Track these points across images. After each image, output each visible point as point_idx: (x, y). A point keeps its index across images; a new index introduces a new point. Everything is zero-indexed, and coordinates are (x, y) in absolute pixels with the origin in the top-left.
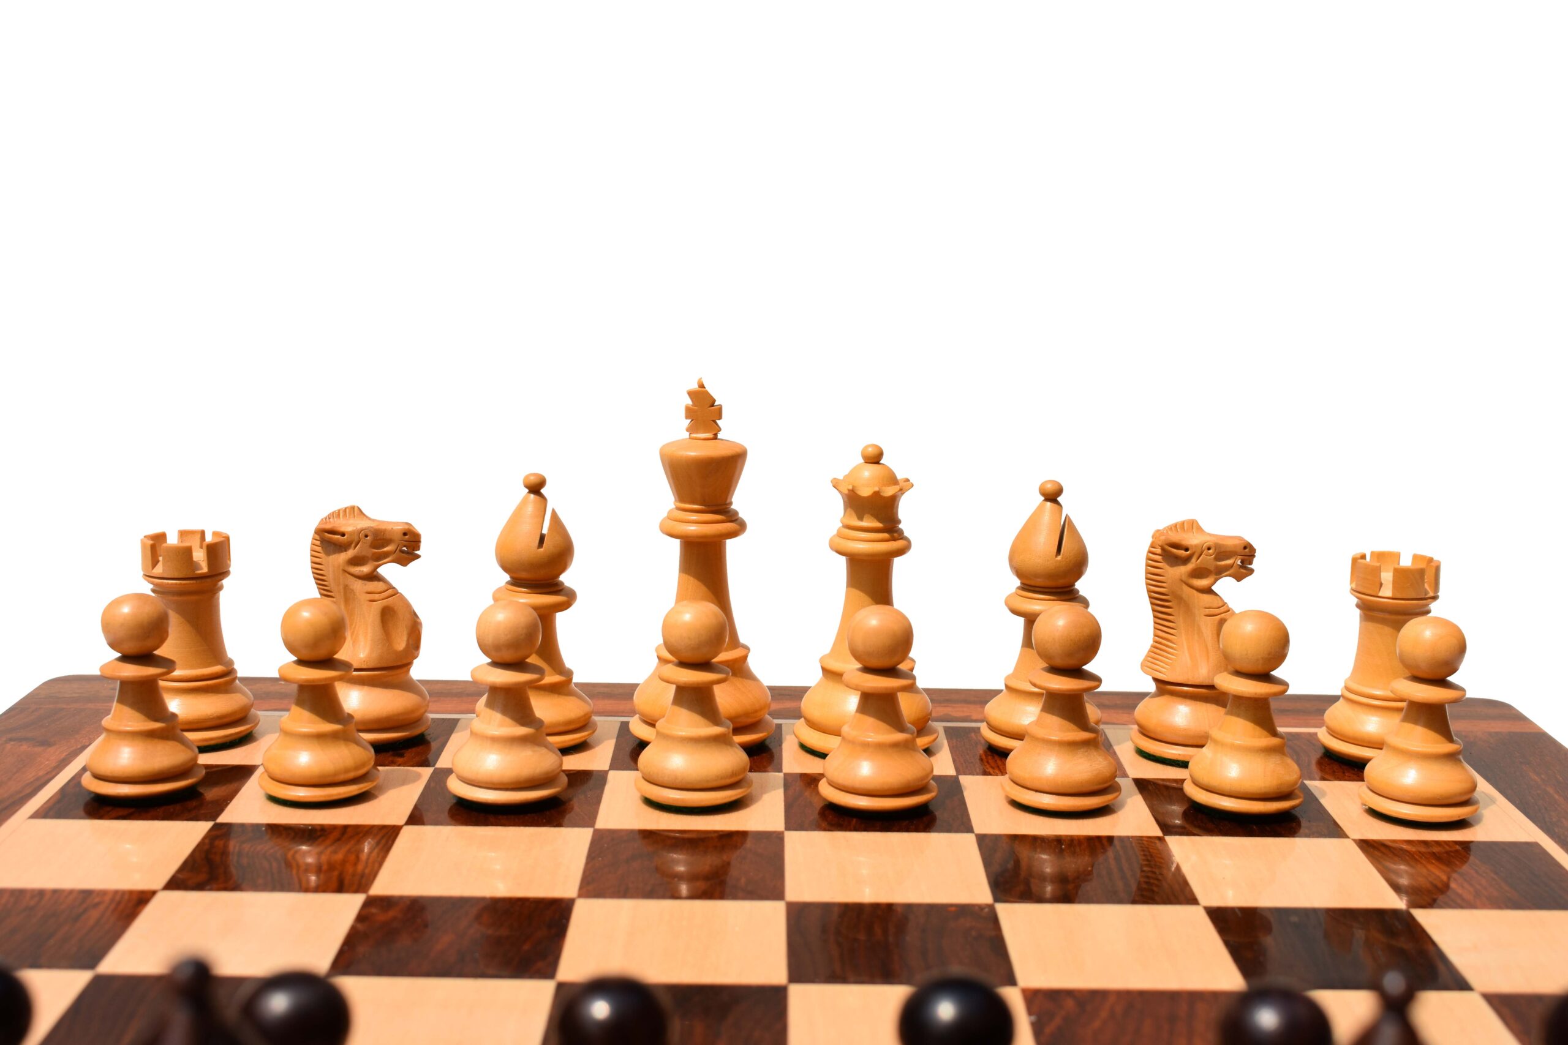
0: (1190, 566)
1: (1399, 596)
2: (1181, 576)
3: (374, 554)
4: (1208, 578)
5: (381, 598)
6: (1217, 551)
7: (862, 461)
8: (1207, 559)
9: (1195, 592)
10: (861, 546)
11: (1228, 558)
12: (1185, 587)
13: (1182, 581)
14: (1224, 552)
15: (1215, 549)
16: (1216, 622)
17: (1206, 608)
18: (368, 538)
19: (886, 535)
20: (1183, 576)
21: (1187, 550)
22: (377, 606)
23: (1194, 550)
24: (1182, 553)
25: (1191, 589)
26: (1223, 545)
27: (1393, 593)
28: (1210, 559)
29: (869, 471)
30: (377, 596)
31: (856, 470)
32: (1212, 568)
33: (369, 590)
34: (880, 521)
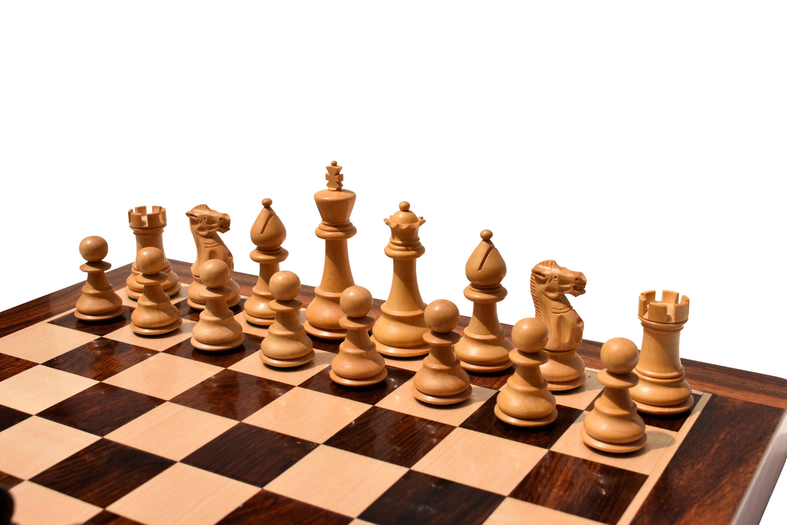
0: (546, 285)
1: (651, 320)
2: (541, 290)
3: (208, 227)
4: (556, 293)
5: (210, 246)
6: (560, 279)
7: (399, 210)
8: (555, 282)
9: (548, 299)
10: (398, 253)
11: (568, 283)
12: (543, 296)
13: (542, 292)
14: (564, 280)
15: (559, 278)
16: (557, 317)
17: (553, 309)
18: (206, 219)
19: (404, 248)
20: (542, 290)
21: (544, 276)
22: (208, 249)
23: (547, 277)
24: (541, 277)
25: (547, 297)
26: (564, 277)
27: (649, 317)
28: (556, 283)
29: (402, 215)
30: (208, 245)
31: (396, 214)
32: (557, 288)
33: (206, 242)
34: (401, 240)
